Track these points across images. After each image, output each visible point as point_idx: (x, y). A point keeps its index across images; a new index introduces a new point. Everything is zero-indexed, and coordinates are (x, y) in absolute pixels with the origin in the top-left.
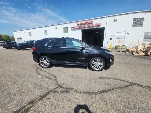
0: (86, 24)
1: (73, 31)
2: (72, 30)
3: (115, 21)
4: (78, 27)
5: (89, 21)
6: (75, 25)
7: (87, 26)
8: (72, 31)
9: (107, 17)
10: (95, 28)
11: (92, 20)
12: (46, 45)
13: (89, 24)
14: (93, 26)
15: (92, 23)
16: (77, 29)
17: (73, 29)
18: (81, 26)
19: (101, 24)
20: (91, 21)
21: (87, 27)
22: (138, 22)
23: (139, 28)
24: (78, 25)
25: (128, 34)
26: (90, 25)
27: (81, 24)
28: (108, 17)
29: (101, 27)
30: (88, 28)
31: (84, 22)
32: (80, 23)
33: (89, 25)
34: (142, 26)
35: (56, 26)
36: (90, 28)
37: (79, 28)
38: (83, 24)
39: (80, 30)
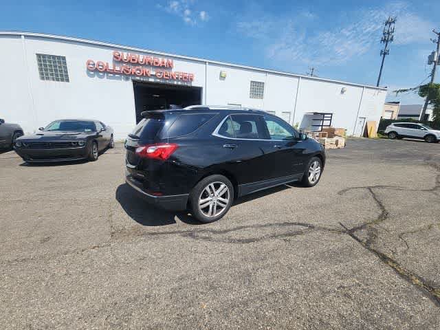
0: (149, 64)
1: (96, 77)
2: (88, 73)
3: (222, 77)
4: (118, 68)
5: (160, 59)
6: (105, 57)
7: (154, 73)
8: (91, 76)
9: (205, 62)
10: (179, 83)
11: (170, 60)
13: (159, 67)
14: (173, 77)
15: (170, 67)
16: (114, 73)
17: (98, 71)
18: (133, 69)
19: (193, 76)
20: (166, 60)
21: (153, 76)
22: (257, 90)
24: (118, 61)
26: (164, 71)
27: (134, 60)
28: (209, 63)
29: (194, 84)
30: (158, 80)
31: (141, 58)
32: (125, 55)
33: (159, 70)
34: (262, 98)
36: (165, 82)
37: (125, 75)
38: (138, 64)
39: (127, 79)
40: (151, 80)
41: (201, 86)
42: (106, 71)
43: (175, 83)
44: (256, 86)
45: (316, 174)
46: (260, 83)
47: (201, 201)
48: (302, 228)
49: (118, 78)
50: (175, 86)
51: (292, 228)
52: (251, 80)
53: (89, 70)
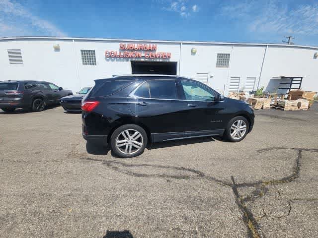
0: (141, 50)
1: (110, 61)
2: (106, 59)
3: (193, 53)
4: (122, 54)
5: (148, 45)
6: (115, 48)
7: (143, 55)
8: (108, 61)
9: (180, 43)
10: (161, 60)
11: (155, 45)
12: (132, 95)
13: (147, 50)
14: (156, 57)
15: (154, 50)
16: (120, 57)
17: (111, 57)
18: (131, 54)
19: (170, 54)
20: (152, 45)
21: (143, 57)
22: (223, 60)
24: (123, 49)
25: (212, 77)
26: (151, 53)
27: (131, 48)
28: (183, 43)
29: (171, 60)
30: (147, 60)
31: (136, 46)
32: (126, 45)
33: (148, 53)
34: (227, 67)
36: (151, 60)
37: (126, 58)
38: (134, 50)
39: (127, 61)
40: (142, 60)
41: (176, 61)
42: (116, 57)
43: (158, 60)
44: (222, 57)
45: (242, 131)
46: (226, 54)
47: (118, 142)
48: (192, 174)
49: (123, 61)
50: (159, 62)
51: (183, 173)
52: (217, 53)
53: (106, 57)
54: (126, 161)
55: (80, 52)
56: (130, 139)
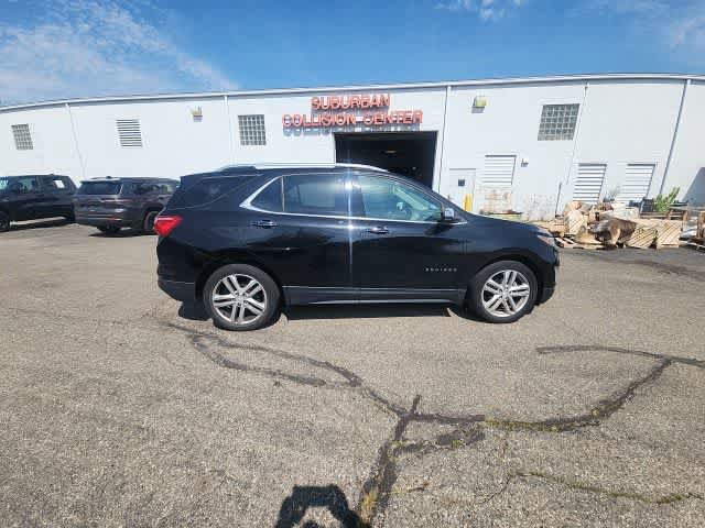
0: (355, 108)
1: (292, 135)
2: (285, 132)
3: (478, 108)
4: (316, 120)
5: (371, 96)
6: (302, 107)
7: (359, 119)
8: (288, 135)
9: (446, 87)
10: (399, 129)
11: (386, 95)
12: (247, 204)
13: (369, 108)
14: (388, 122)
15: (385, 106)
16: (312, 126)
17: (294, 126)
18: (334, 118)
19: (422, 114)
20: (379, 97)
21: (360, 123)
22: (559, 122)
23: (559, 145)
24: (317, 108)
25: (525, 164)
26: (375, 114)
27: (335, 105)
28: (452, 86)
29: (424, 127)
30: (367, 129)
31: (345, 100)
32: (326, 101)
33: (369, 113)
34: (570, 138)
35: (194, 105)
36: (376, 130)
37: (324, 127)
38: (340, 109)
39: (327, 132)
40: (358, 130)
41: (434, 129)
42: (304, 126)
43: (393, 129)
44: (556, 114)
45: (516, 299)
46: (569, 106)
47: (217, 297)
49: (315, 134)
50: (396, 134)
52: (543, 103)
53: (285, 128)
54: (230, 337)
55: (237, 120)
56: (241, 294)
